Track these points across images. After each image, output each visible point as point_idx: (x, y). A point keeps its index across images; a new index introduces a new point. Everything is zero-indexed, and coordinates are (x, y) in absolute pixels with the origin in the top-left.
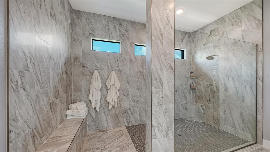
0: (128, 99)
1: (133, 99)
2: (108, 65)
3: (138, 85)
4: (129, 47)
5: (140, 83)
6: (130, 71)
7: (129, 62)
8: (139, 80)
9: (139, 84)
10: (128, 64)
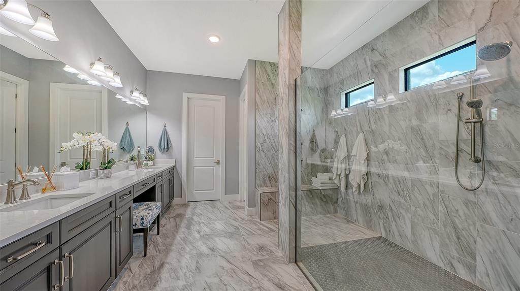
0: (387, 185)
1: (397, 190)
2: (357, 125)
3: (409, 161)
4: (387, 83)
5: (412, 155)
6: (389, 130)
7: (388, 112)
8: (409, 148)
9: (410, 158)
10: (386, 117)
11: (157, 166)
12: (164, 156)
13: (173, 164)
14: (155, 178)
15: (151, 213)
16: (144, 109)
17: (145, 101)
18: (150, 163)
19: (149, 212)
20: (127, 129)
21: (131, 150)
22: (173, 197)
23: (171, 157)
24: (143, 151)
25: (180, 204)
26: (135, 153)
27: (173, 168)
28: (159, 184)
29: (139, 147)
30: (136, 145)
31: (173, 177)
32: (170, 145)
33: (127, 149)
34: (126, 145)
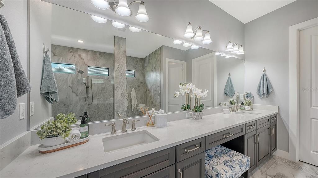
11: (256, 111)
12: (264, 101)
13: (276, 111)
14: (243, 127)
15: (230, 172)
16: (242, 59)
17: (241, 52)
18: (247, 107)
19: (227, 169)
20: (229, 79)
21: (232, 95)
22: (276, 148)
23: (272, 103)
24: (242, 96)
25: (285, 160)
26: (234, 98)
27: (276, 116)
28: (252, 134)
29: (238, 93)
30: (236, 91)
31: (276, 125)
32: (270, 91)
33: (229, 95)
34: (229, 91)
